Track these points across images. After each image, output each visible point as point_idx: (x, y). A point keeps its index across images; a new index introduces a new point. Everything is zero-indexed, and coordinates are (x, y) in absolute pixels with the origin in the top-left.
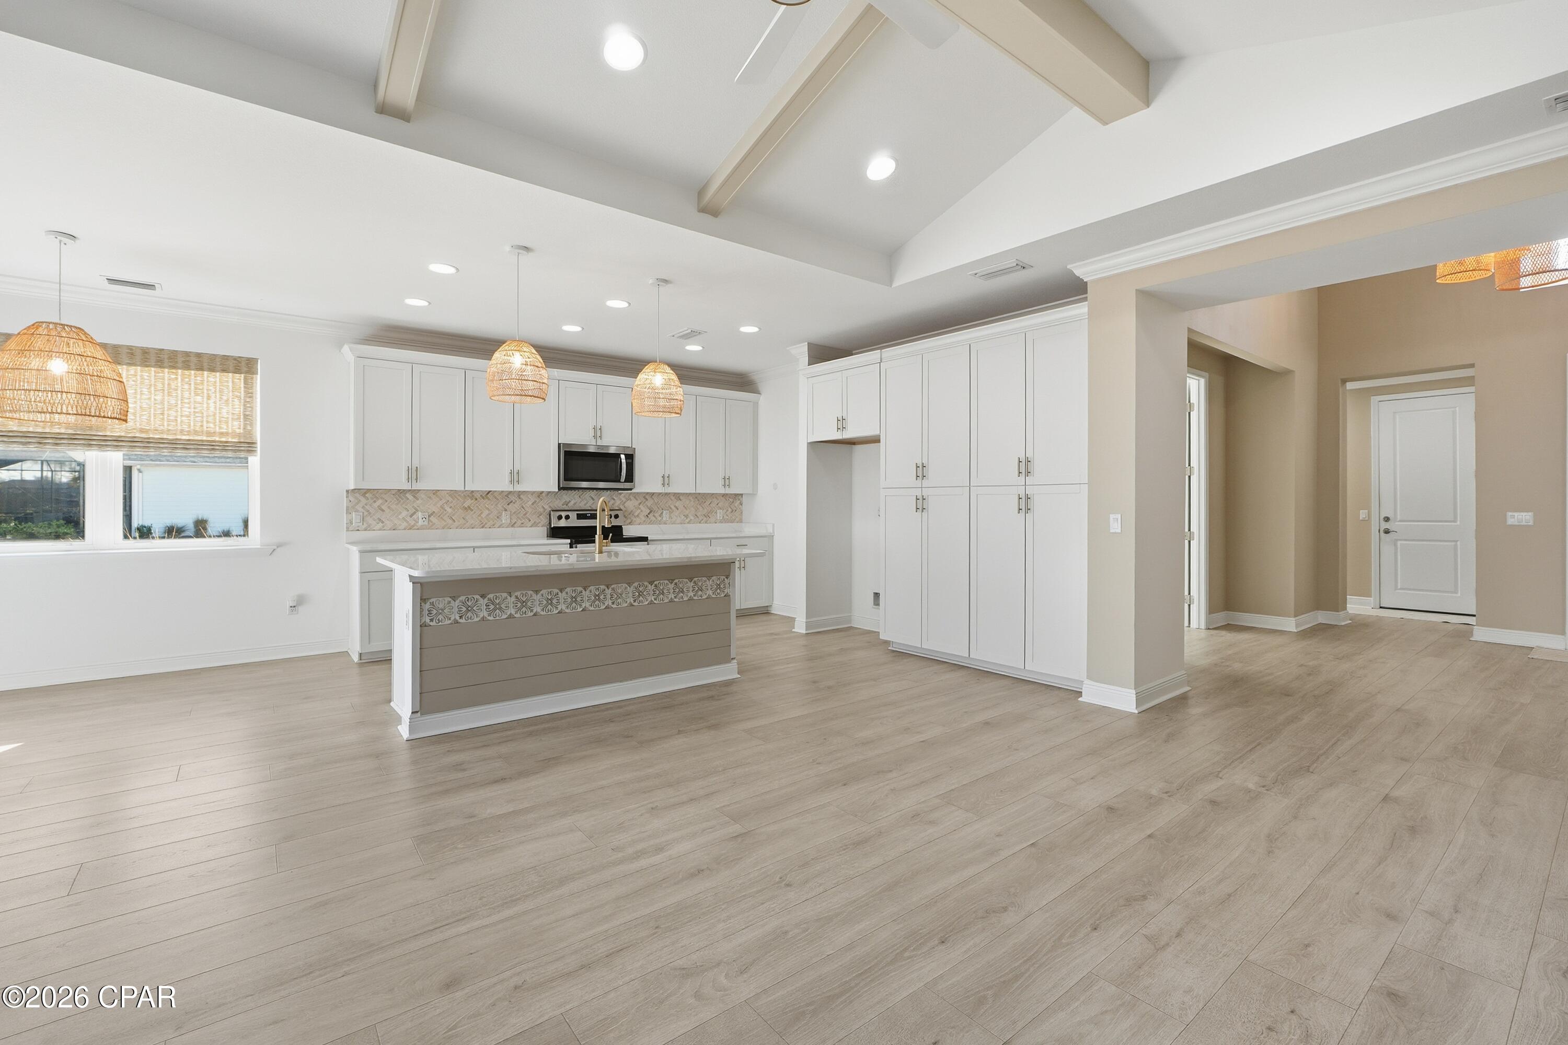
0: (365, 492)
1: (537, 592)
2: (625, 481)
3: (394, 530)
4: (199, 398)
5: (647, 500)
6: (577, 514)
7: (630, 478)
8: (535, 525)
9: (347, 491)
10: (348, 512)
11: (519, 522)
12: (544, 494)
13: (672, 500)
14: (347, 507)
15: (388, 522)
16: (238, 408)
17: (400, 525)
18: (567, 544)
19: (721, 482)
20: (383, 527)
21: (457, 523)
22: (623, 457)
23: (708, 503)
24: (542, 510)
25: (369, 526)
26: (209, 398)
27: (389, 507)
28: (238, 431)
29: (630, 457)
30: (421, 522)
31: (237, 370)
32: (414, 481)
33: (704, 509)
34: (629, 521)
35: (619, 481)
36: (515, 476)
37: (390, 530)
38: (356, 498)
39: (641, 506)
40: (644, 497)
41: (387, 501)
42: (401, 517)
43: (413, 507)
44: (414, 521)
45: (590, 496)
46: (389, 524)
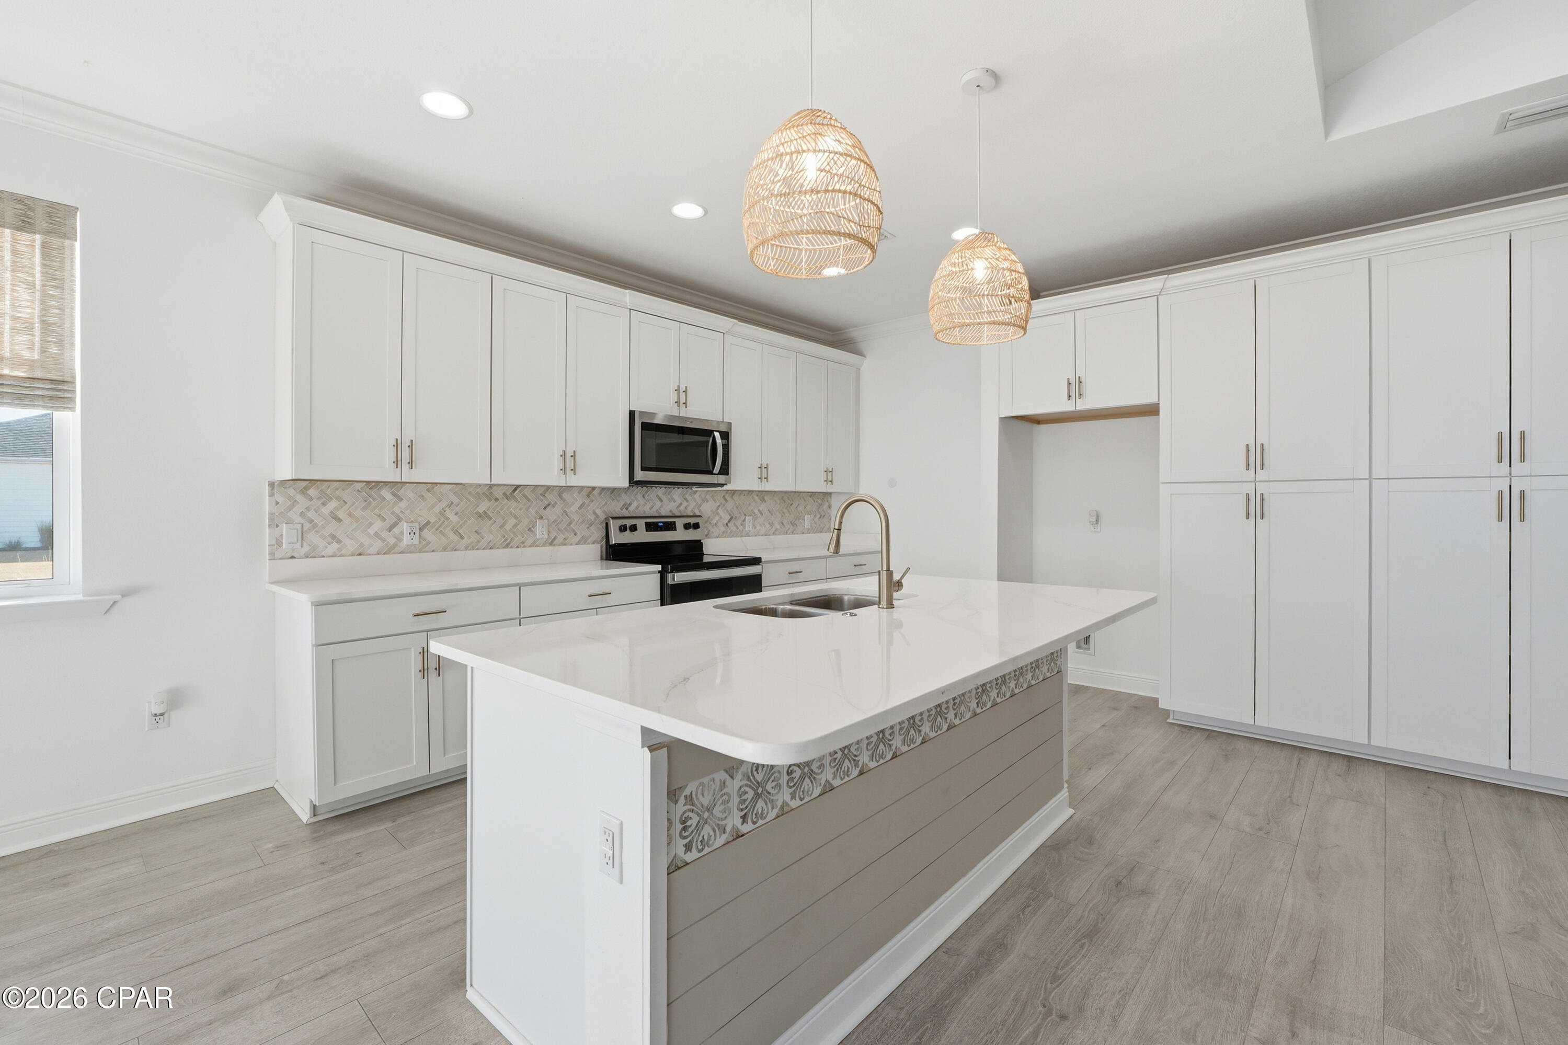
0: (304, 485)
2: (720, 473)
3: (360, 554)
5: (726, 500)
6: (646, 523)
7: (725, 470)
8: (584, 540)
9: (272, 485)
10: (274, 523)
11: (560, 538)
12: (596, 492)
13: (755, 501)
14: (271, 515)
15: (347, 541)
17: (370, 546)
19: (823, 476)
20: (339, 549)
21: (466, 541)
22: (717, 435)
23: (794, 506)
24: (592, 517)
25: (314, 549)
27: (350, 515)
29: (726, 437)
30: (406, 540)
32: (406, 467)
33: (791, 514)
35: (711, 473)
36: (569, 461)
37: (352, 555)
38: (290, 498)
39: (720, 511)
40: (724, 497)
41: (346, 503)
42: (371, 531)
43: (393, 513)
44: (395, 538)
45: (657, 496)
46: (350, 545)
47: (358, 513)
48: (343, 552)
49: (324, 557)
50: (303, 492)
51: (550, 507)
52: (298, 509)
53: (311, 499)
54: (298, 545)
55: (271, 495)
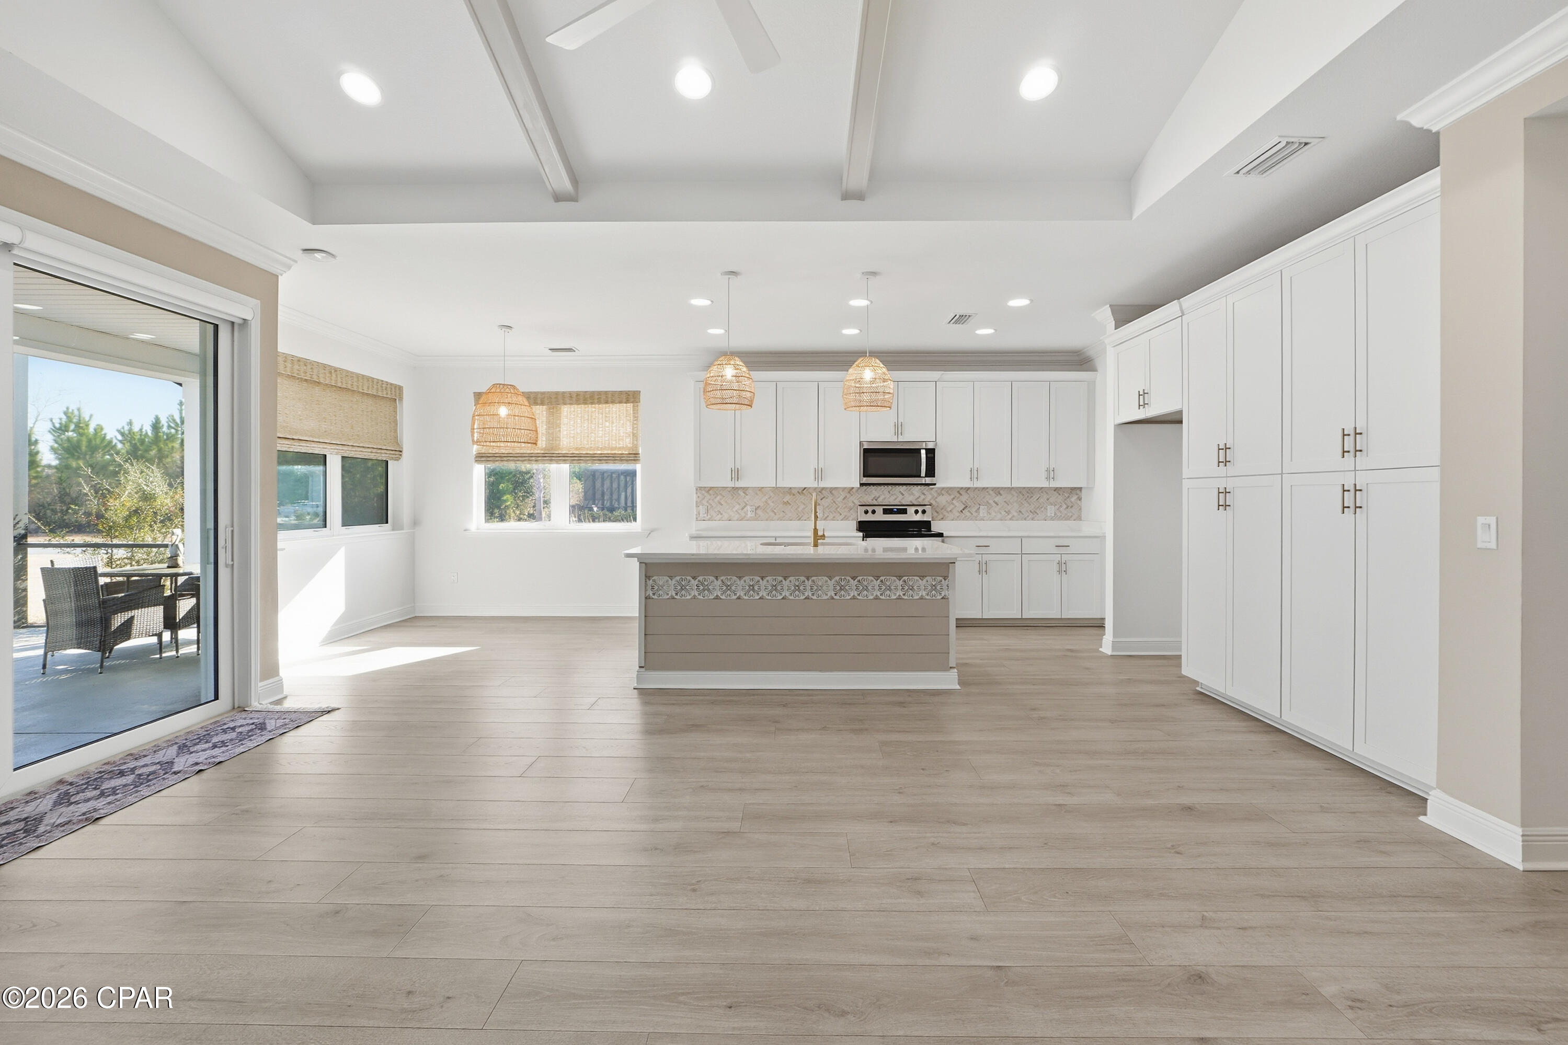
0: (709, 490)
1: (740, 578)
2: (926, 476)
3: (730, 520)
4: (607, 424)
5: (961, 494)
6: (883, 509)
7: (931, 472)
9: (697, 489)
10: (697, 506)
11: (831, 517)
12: (854, 490)
13: (989, 494)
14: (696, 502)
15: (724, 514)
16: (629, 430)
18: (859, 537)
19: (1044, 474)
20: (722, 517)
22: (923, 452)
24: (852, 505)
25: (712, 516)
26: (613, 423)
27: (726, 502)
28: (629, 445)
29: (931, 452)
30: (749, 515)
31: (627, 402)
33: (1030, 505)
34: (941, 516)
35: (919, 476)
36: (819, 474)
37: (727, 520)
38: (703, 495)
39: (954, 502)
40: (958, 492)
41: (724, 497)
42: (734, 510)
43: (743, 502)
44: (745, 514)
45: (900, 492)
46: (726, 516)
47: (729, 501)
48: (723, 519)
49: (716, 521)
50: (708, 492)
51: (824, 499)
52: (706, 499)
53: (710, 495)
54: (706, 515)
55: (697, 493)
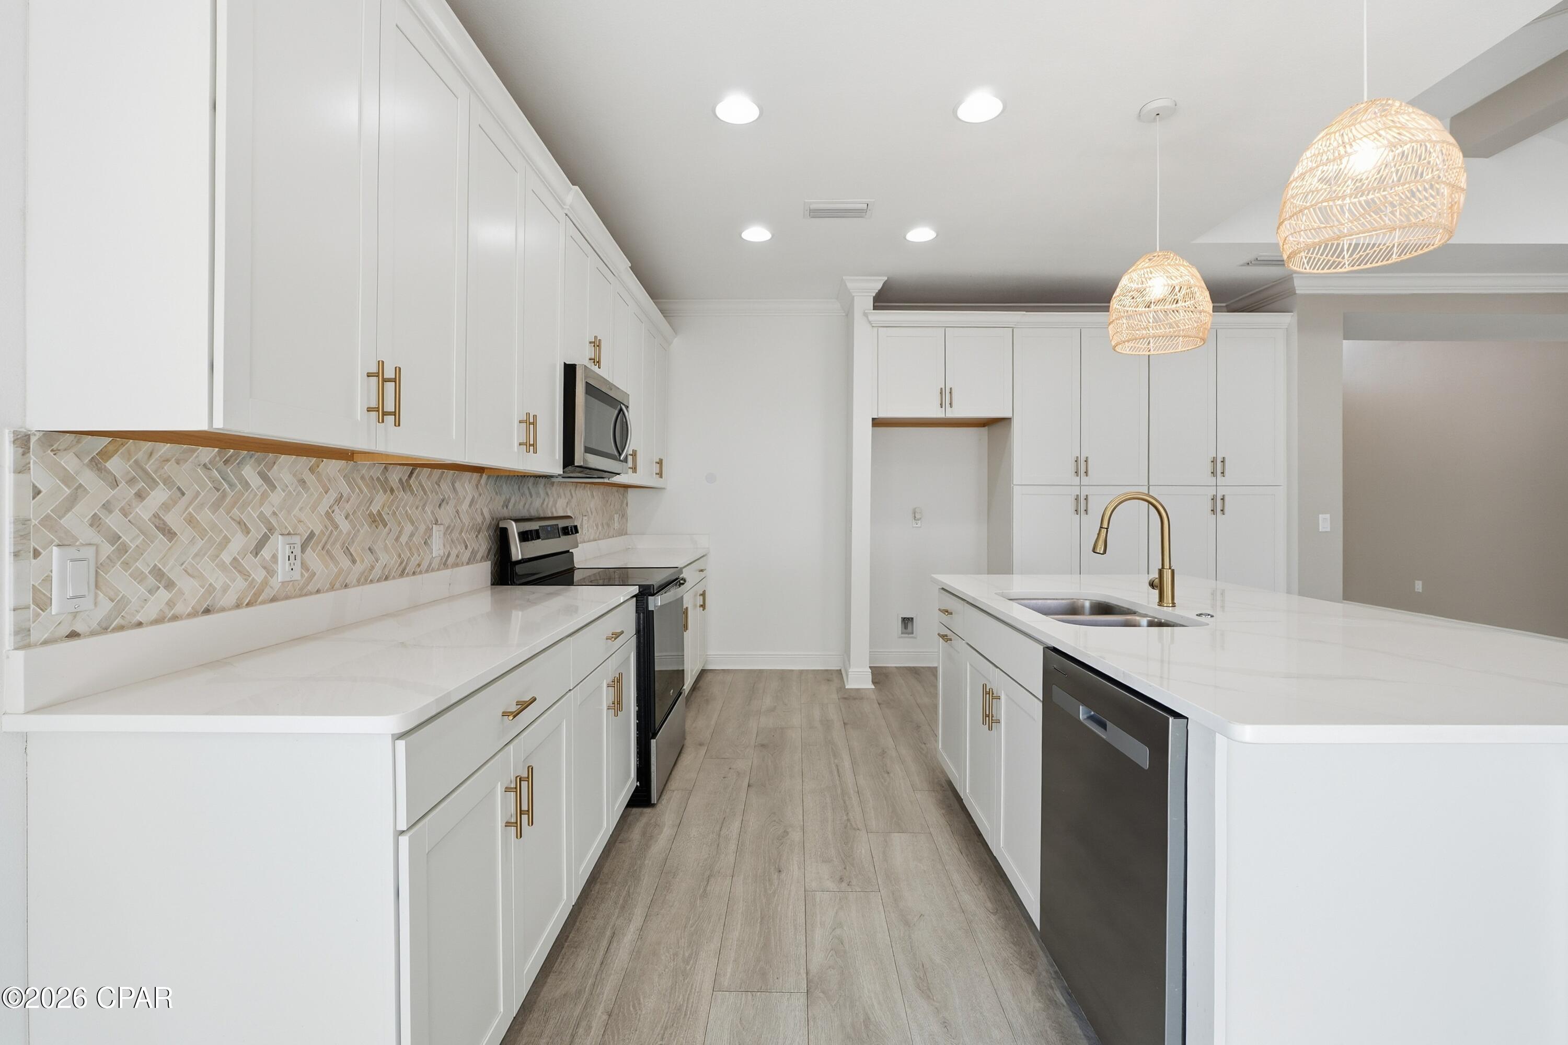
0: (100, 445)
8: (473, 556)
10: (25, 546)
11: (454, 553)
14: (22, 524)
15: (185, 582)
17: (225, 589)
19: (656, 469)
21: (358, 567)
22: (619, 409)
25: (120, 607)
30: (283, 571)
32: (390, 422)
35: (616, 458)
36: (530, 431)
37: (194, 613)
41: (183, 494)
43: (262, 516)
44: (265, 568)
46: (189, 590)
47: (205, 516)
48: (180, 608)
49: (140, 624)
50: (97, 463)
51: (444, 503)
52: (86, 507)
53: (115, 483)
54: (86, 602)
55: (21, 469)
